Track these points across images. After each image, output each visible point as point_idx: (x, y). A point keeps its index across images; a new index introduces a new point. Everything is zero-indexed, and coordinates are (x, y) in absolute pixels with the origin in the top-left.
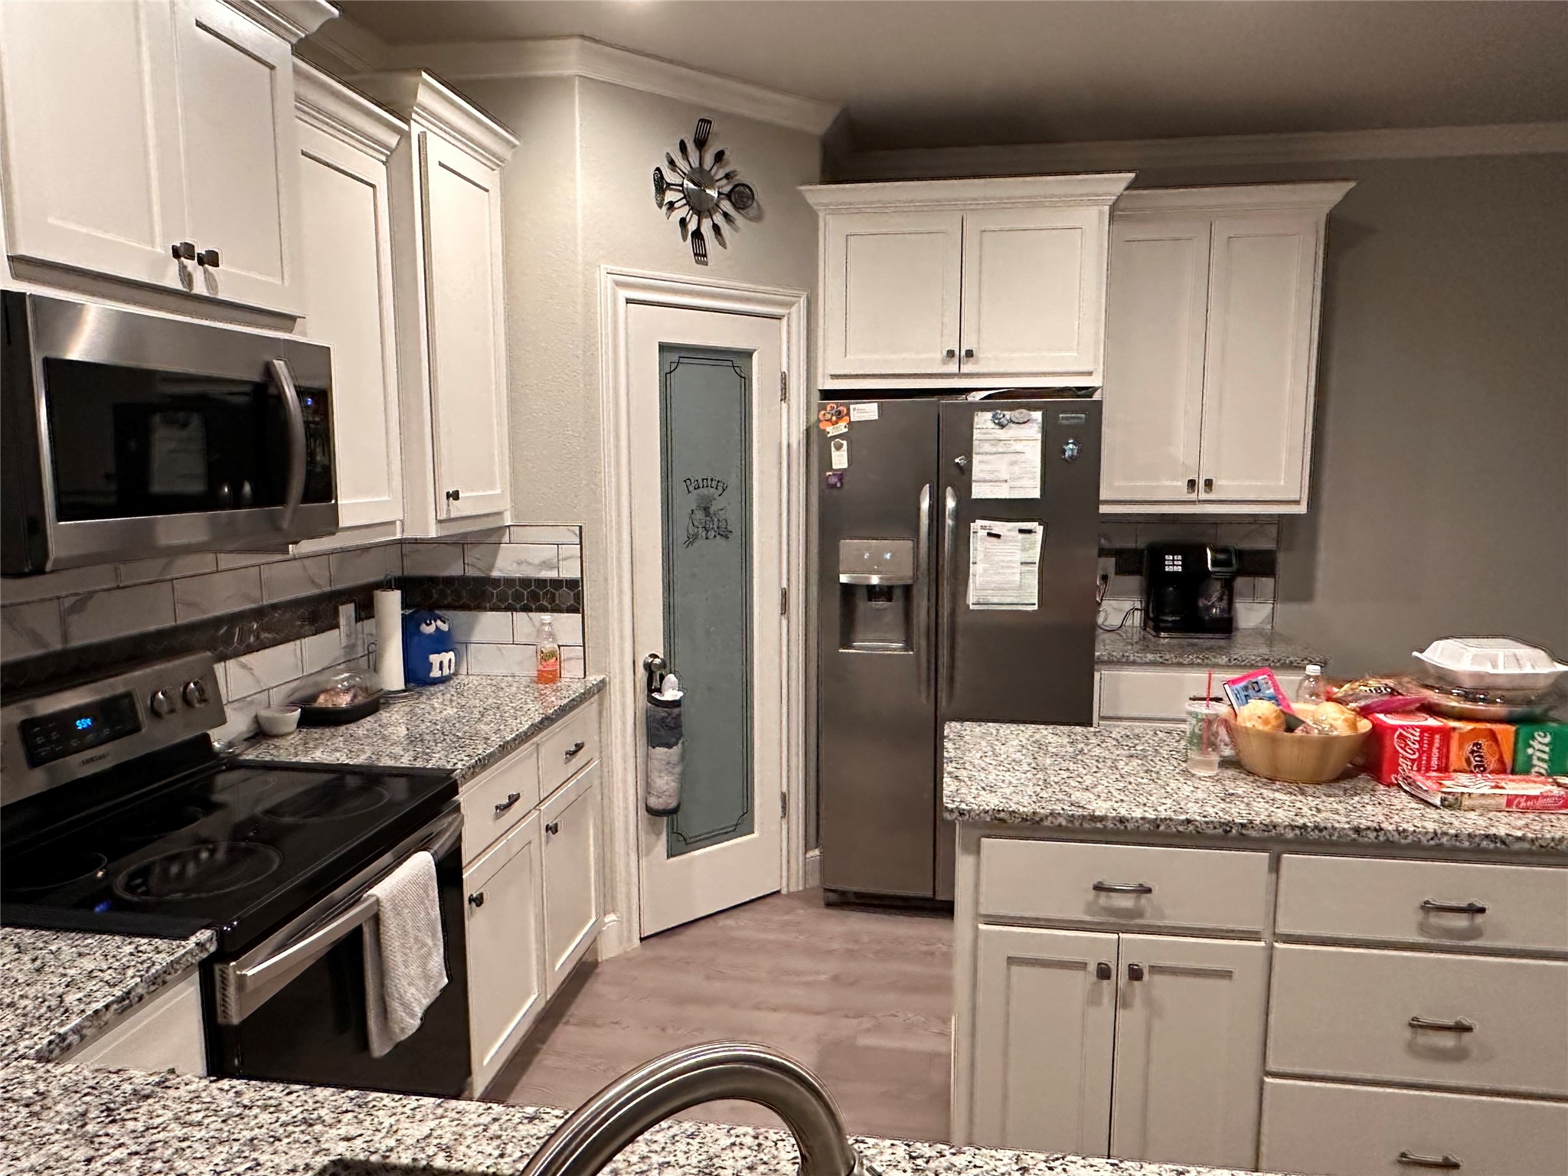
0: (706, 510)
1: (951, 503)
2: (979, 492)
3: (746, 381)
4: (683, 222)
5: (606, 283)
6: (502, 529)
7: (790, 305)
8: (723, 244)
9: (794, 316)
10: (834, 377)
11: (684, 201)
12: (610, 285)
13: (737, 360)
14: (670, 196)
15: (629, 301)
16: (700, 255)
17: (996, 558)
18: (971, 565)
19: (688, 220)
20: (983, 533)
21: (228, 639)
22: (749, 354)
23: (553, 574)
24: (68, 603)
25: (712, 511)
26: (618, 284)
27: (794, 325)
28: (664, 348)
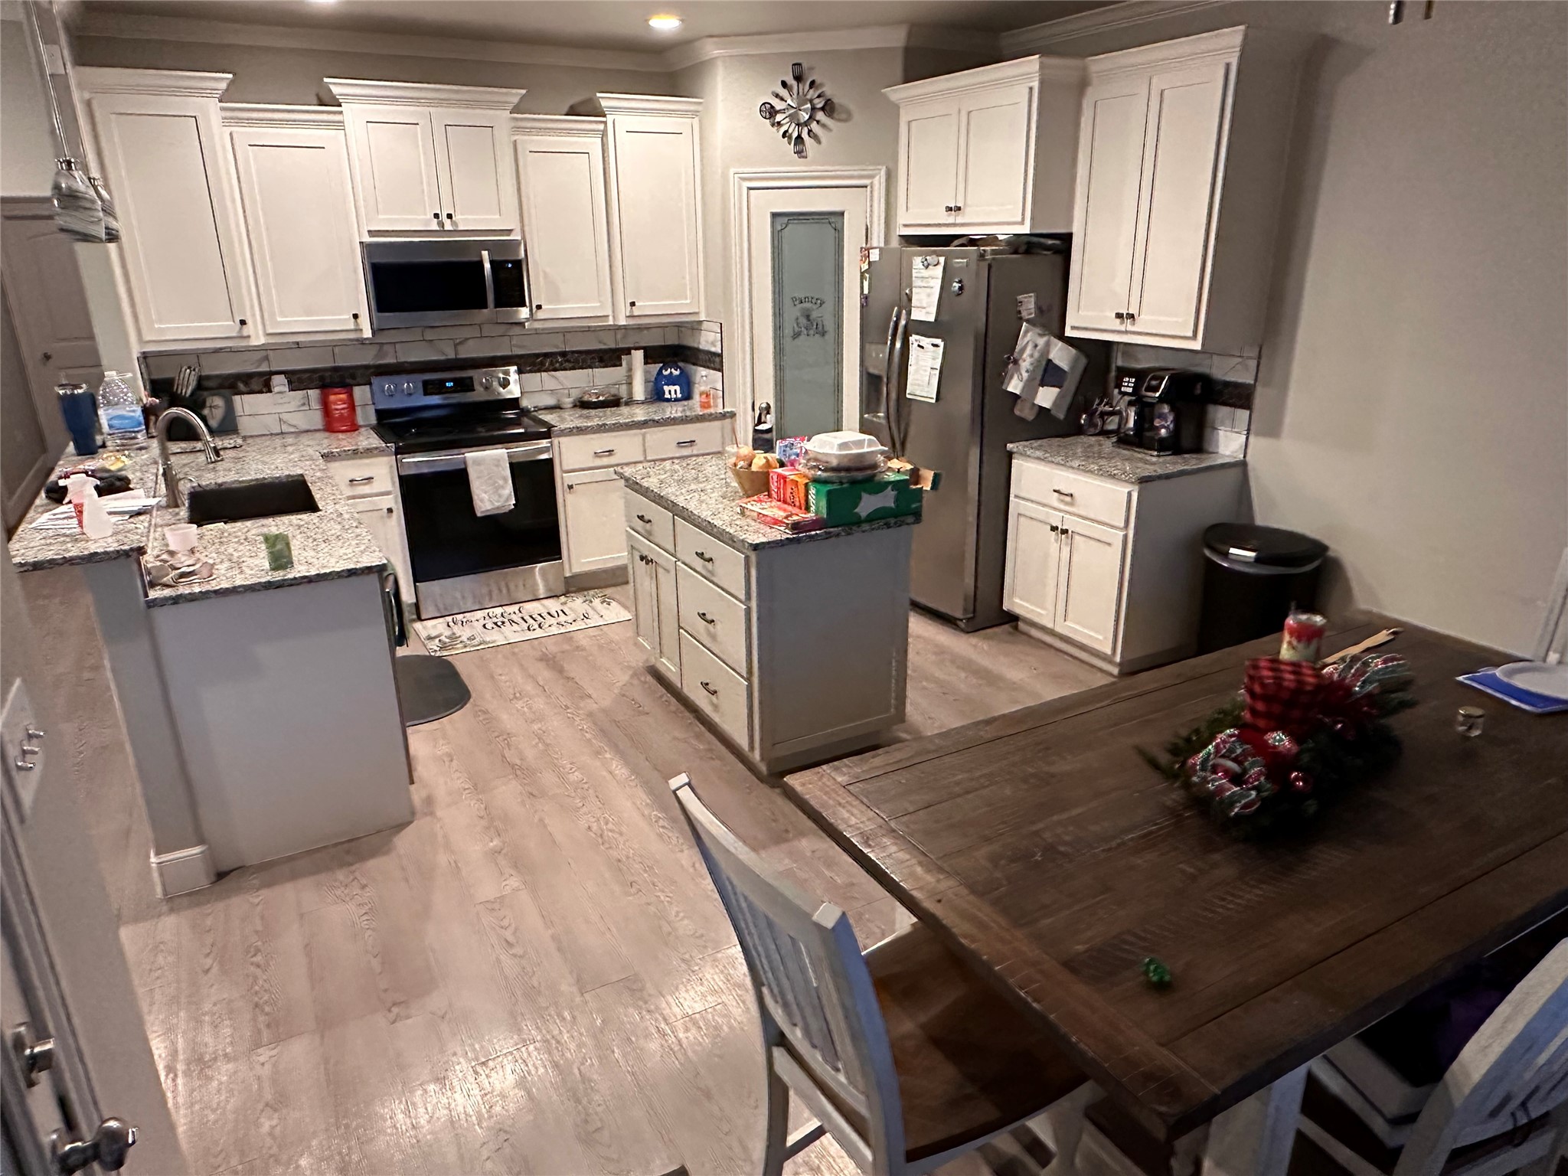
0: (808, 317)
1: (903, 322)
2: (914, 315)
3: (839, 231)
4: (786, 134)
5: (734, 180)
6: (701, 322)
7: (872, 177)
8: (819, 142)
9: (876, 187)
10: (905, 226)
12: (737, 180)
13: (834, 219)
15: (750, 189)
16: (800, 153)
17: (919, 364)
18: (909, 368)
19: (790, 131)
20: (916, 344)
21: (542, 364)
22: (842, 214)
24: (458, 341)
25: (811, 318)
26: (743, 179)
27: (876, 194)
28: (774, 215)
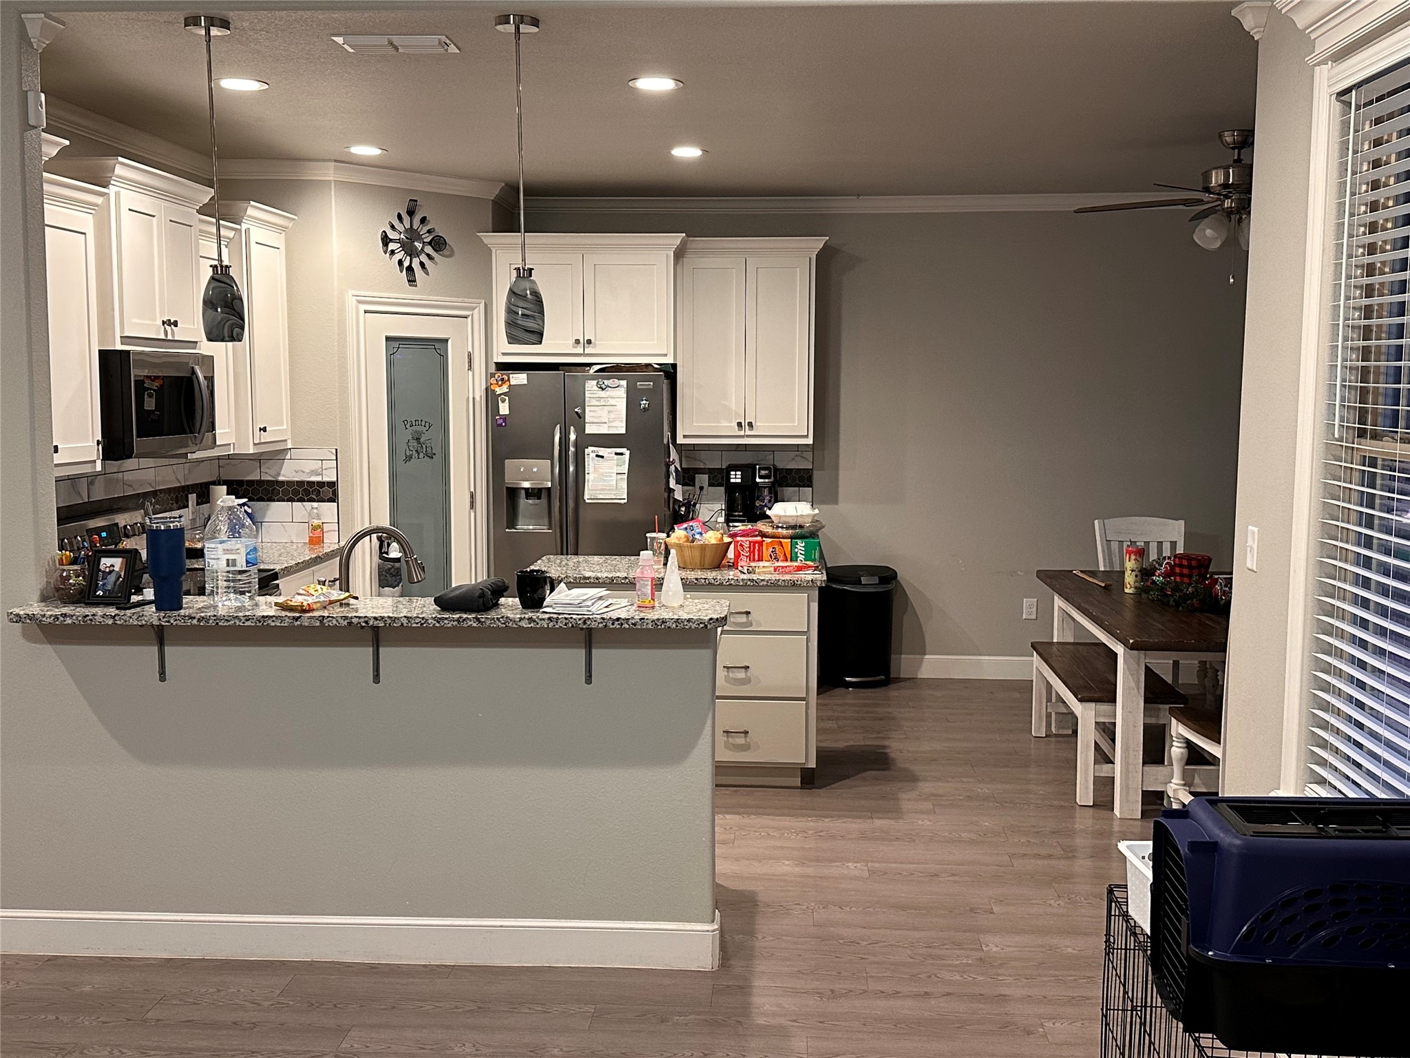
0: (418, 439)
1: (573, 437)
2: (590, 430)
3: (444, 356)
4: (400, 262)
5: (351, 302)
6: (285, 451)
7: (473, 309)
8: (427, 274)
9: (476, 316)
11: (401, 249)
12: (354, 302)
13: (438, 345)
14: (392, 246)
15: (366, 312)
16: (412, 281)
17: (601, 470)
18: (586, 475)
19: (403, 260)
20: (593, 455)
22: (446, 341)
23: (319, 479)
25: (422, 440)
26: (359, 302)
27: (476, 321)
28: (388, 339)
